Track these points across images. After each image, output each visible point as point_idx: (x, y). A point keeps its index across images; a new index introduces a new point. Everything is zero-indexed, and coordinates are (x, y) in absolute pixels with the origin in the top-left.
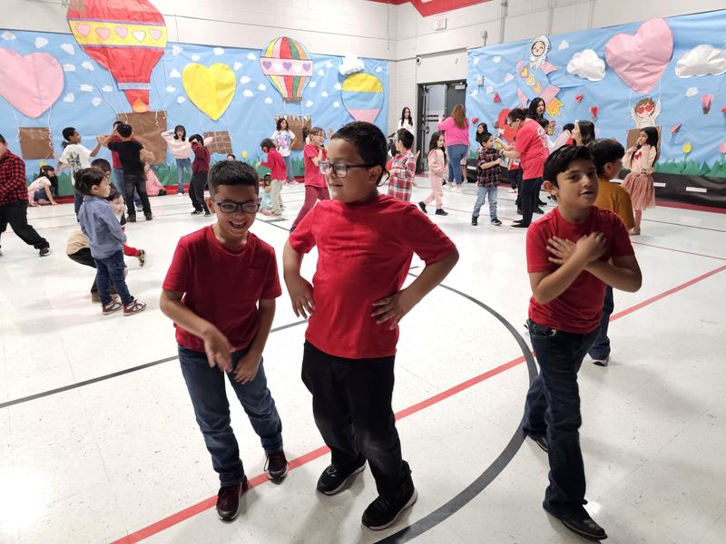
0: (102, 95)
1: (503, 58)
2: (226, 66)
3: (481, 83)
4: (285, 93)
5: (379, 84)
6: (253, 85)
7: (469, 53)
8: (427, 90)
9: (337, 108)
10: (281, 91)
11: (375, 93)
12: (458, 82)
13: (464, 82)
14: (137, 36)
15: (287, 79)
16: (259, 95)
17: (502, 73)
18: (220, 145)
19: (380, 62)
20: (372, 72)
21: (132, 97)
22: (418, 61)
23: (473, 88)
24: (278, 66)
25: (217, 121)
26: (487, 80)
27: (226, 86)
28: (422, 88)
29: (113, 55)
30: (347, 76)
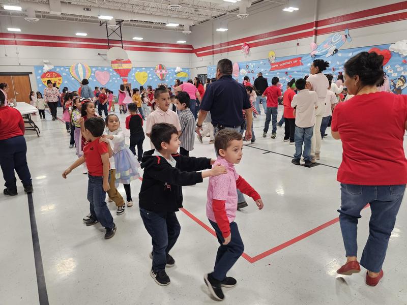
0: (117, 80)
2: (145, 72)
4: (160, 78)
5: (187, 75)
6: (152, 77)
7: (207, 67)
11: (186, 77)
12: (206, 74)
14: (125, 66)
15: (161, 74)
16: (154, 79)
19: (187, 69)
20: (185, 71)
21: (124, 80)
22: (197, 68)
24: (158, 71)
27: (145, 77)
29: (120, 71)
30: (177, 73)
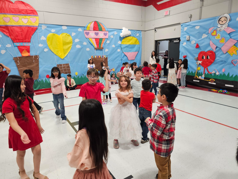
0: (6, 49)
1: (201, 26)
2: (68, 34)
3: (188, 39)
4: (96, 46)
5: (138, 41)
6: (81, 43)
7: (182, 26)
8: (159, 43)
9: (119, 52)
10: (94, 45)
11: (136, 45)
12: (175, 39)
13: (179, 39)
14: (24, 21)
15: (96, 39)
16: (83, 47)
17: (200, 34)
18: (65, 70)
19: (138, 31)
20: (135, 36)
21: (21, 49)
22: (155, 30)
23: (184, 41)
24: (92, 34)
25: (64, 59)
26: (192, 38)
27: (68, 43)
28: (157, 43)
29: (11, 30)
30: (124, 38)
